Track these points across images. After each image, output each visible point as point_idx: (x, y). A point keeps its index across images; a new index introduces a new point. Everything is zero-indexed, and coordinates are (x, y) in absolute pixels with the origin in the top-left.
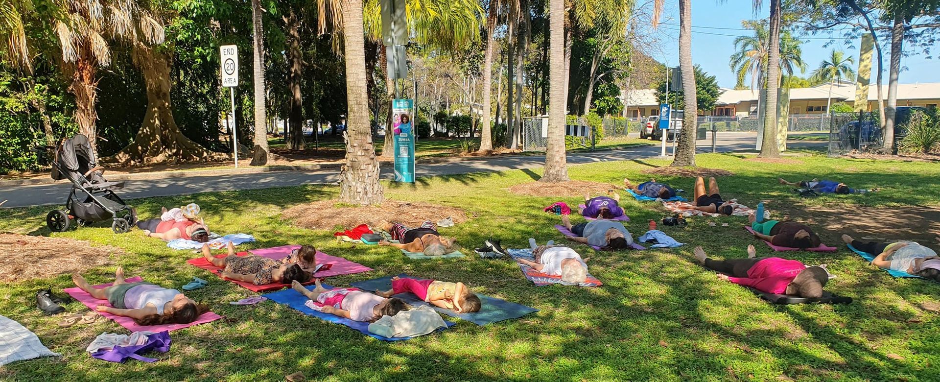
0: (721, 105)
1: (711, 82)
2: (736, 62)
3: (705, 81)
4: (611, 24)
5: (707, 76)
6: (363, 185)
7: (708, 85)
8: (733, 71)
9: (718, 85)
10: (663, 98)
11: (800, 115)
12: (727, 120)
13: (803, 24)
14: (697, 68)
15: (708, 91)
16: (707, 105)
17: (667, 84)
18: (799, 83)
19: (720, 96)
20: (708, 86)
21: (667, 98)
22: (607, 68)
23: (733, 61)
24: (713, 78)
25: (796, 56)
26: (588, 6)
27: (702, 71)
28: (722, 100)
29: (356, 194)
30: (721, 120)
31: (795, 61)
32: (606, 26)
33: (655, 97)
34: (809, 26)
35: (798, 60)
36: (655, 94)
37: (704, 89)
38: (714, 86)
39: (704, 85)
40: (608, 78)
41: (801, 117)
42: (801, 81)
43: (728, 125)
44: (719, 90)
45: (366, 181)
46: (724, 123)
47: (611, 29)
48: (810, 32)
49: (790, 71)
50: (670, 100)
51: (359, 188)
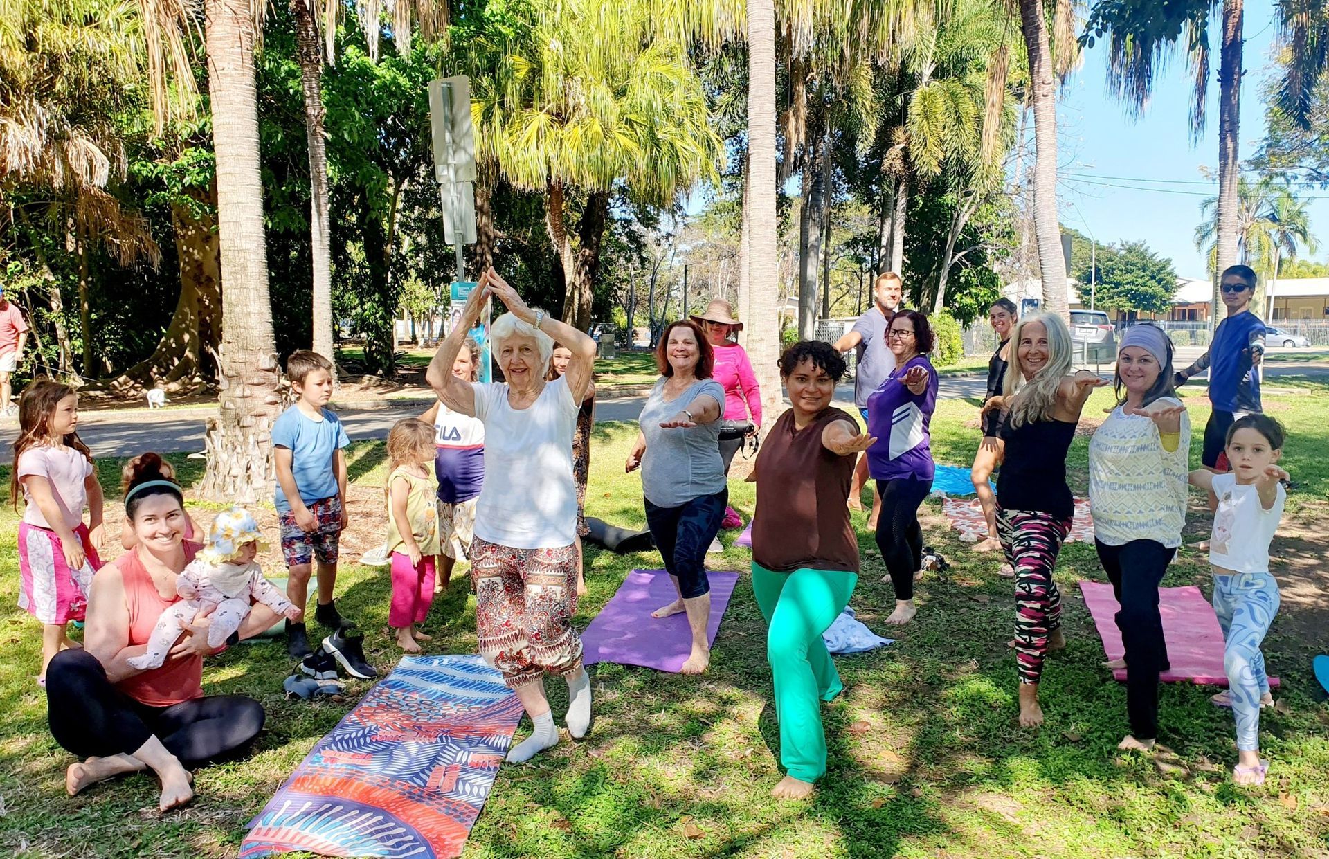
0: (1181, 304)
1: (1164, 267)
2: (1203, 237)
3: (1155, 265)
4: (973, 168)
5: (1157, 259)
6: (244, 462)
7: (1159, 271)
8: (1199, 251)
9: (1177, 272)
10: (1087, 292)
11: (1312, 320)
12: (1191, 327)
13: (1304, 171)
14: (1141, 246)
15: (1159, 282)
16: (1158, 304)
17: (1093, 270)
18: (1312, 270)
19: (1181, 289)
20: (1159, 273)
21: (1092, 293)
22: (972, 242)
23: (1198, 235)
24: (1168, 262)
25: (1300, 228)
26: (930, 140)
27: (1149, 251)
28: (1181, 296)
29: (228, 479)
30: (1183, 327)
31: (1298, 235)
32: (964, 172)
33: (1074, 290)
34: (1315, 174)
35: (1304, 233)
36: (1075, 286)
37: (1153, 278)
38: (1169, 274)
39: (1153, 272)
40: (977, 258)
41: (1313, 323)
42: (1313, 268)
43: (1193, 335)
44: (1177, 281)
45: (250, 452)
46: (1186, 332)
47: (973, 178)
48: (1317, 185)
49: (1292, 250)
50: (1098, 296)
51: (234, 466)
